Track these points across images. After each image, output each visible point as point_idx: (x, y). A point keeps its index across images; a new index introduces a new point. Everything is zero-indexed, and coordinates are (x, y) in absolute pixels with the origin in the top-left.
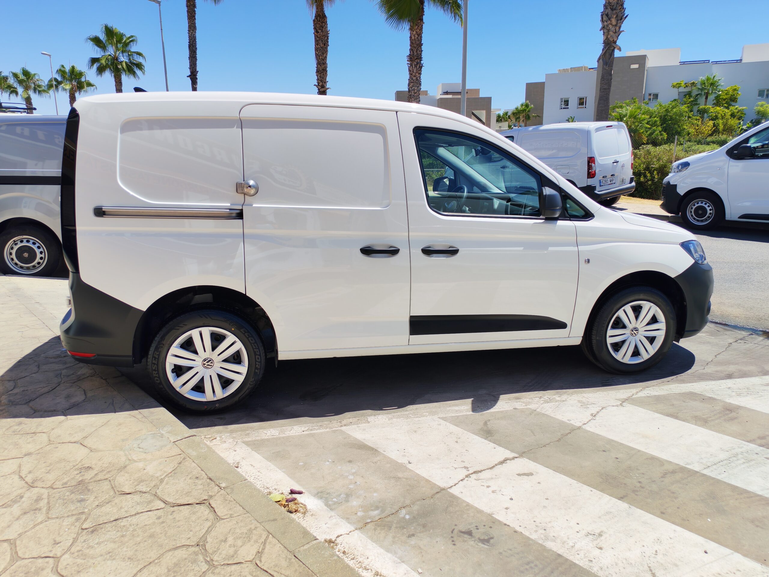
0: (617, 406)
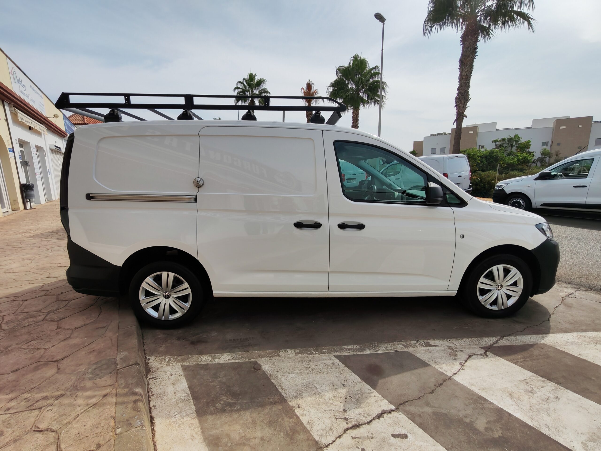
0: (481, 355)
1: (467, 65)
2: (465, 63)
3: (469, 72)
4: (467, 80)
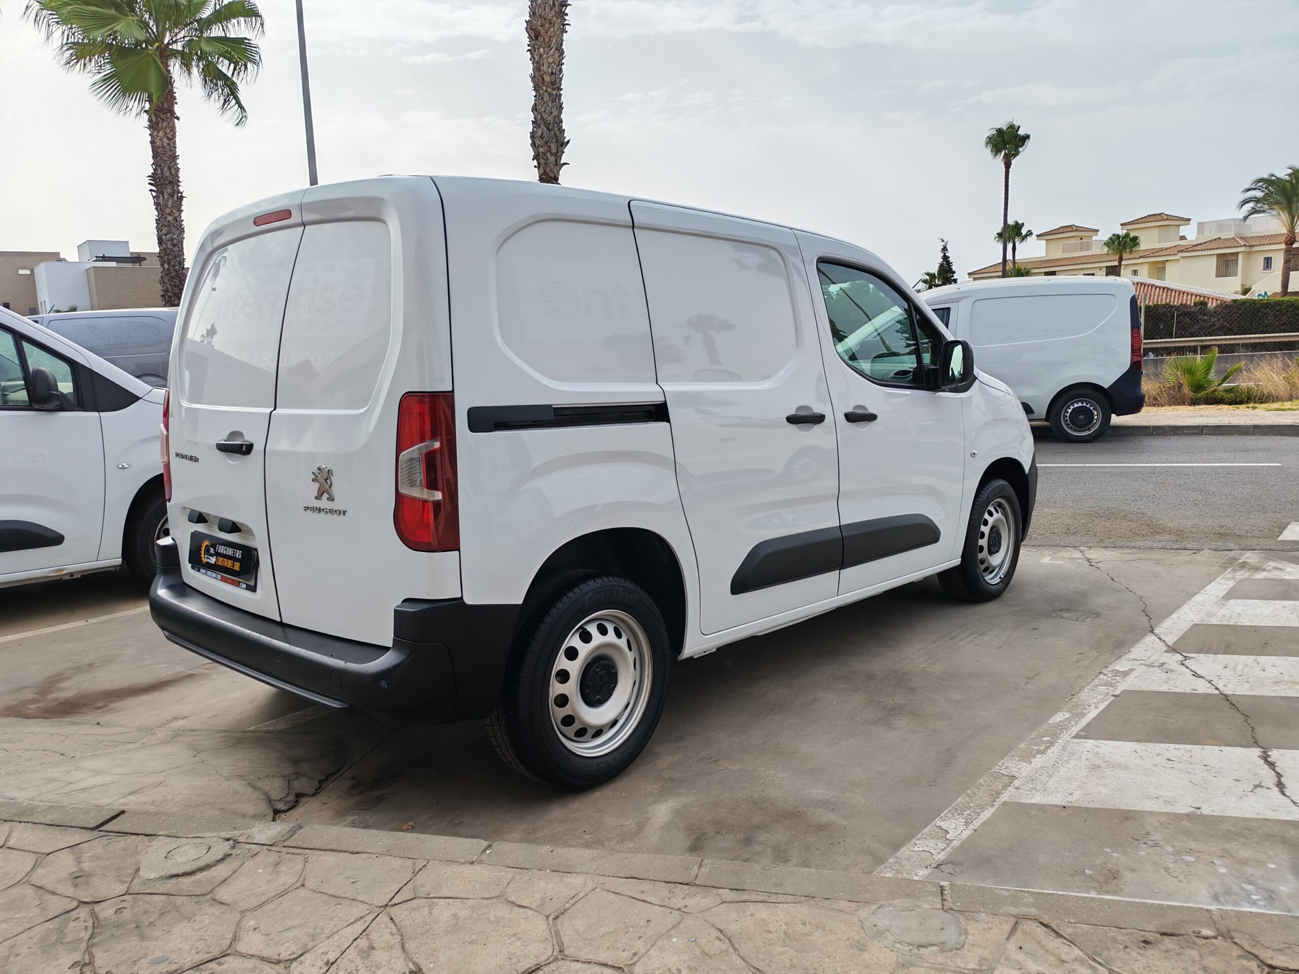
0: (1186, 659)
1: (552, 46)
2: (544, 39)
3: (558, 66)
4: (555, 87)
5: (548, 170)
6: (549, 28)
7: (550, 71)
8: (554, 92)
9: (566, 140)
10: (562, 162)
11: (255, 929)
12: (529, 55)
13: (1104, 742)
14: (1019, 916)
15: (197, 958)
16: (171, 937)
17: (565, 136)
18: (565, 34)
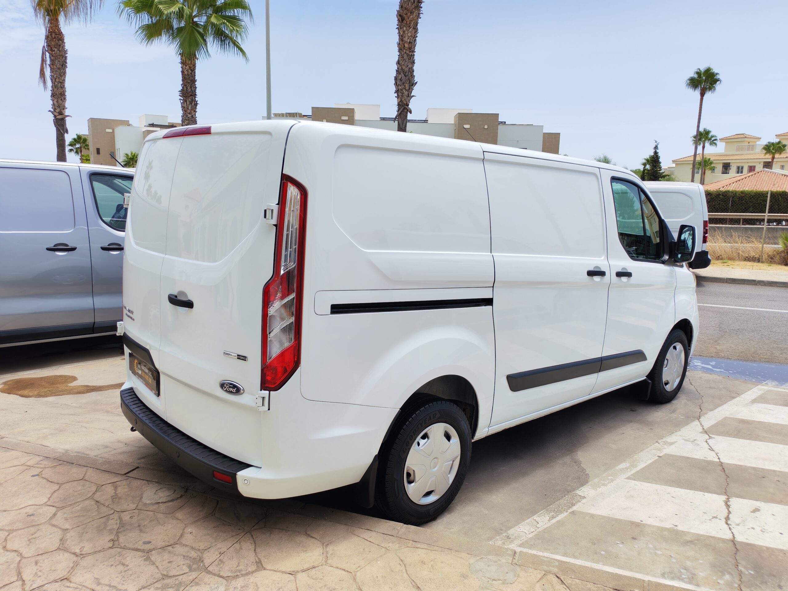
0: (710, 438)
1: (411, 26)
2: (407, 22)
3: (414, 38)
4: (411, 50)
5: (403, 100)
6: (410, 16)
7: (409, 41)
8: (410, 54)
9: (415, 82)
10: (412, 95)
11: (191, 533)
12: (397, 31)
13: (641, 483)
14: (547, 571)
15: (164, 544)
16: (153, 532)
17: (415, 79)
18: (419, 19)
